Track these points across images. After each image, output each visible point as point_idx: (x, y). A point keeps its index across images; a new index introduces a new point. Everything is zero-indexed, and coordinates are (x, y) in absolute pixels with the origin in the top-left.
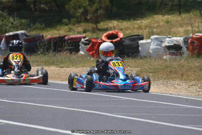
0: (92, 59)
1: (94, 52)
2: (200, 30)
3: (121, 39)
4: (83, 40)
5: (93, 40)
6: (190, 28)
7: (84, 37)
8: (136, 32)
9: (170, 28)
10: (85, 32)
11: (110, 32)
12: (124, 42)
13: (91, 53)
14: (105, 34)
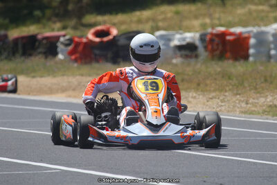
0: (76, 65)
1: (78, 55)
2: (223, 22)
3: (114, 37)
4: (62, 39)
5: (77, 39)
6: (208, 21)
7: (64, 36)
8: (134, 27)
9: (181, 21)
10: (64, 28)
11: (99, 28)
12: (118, 40)
13: (73, 57)
14: (92, 31)
